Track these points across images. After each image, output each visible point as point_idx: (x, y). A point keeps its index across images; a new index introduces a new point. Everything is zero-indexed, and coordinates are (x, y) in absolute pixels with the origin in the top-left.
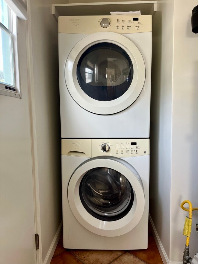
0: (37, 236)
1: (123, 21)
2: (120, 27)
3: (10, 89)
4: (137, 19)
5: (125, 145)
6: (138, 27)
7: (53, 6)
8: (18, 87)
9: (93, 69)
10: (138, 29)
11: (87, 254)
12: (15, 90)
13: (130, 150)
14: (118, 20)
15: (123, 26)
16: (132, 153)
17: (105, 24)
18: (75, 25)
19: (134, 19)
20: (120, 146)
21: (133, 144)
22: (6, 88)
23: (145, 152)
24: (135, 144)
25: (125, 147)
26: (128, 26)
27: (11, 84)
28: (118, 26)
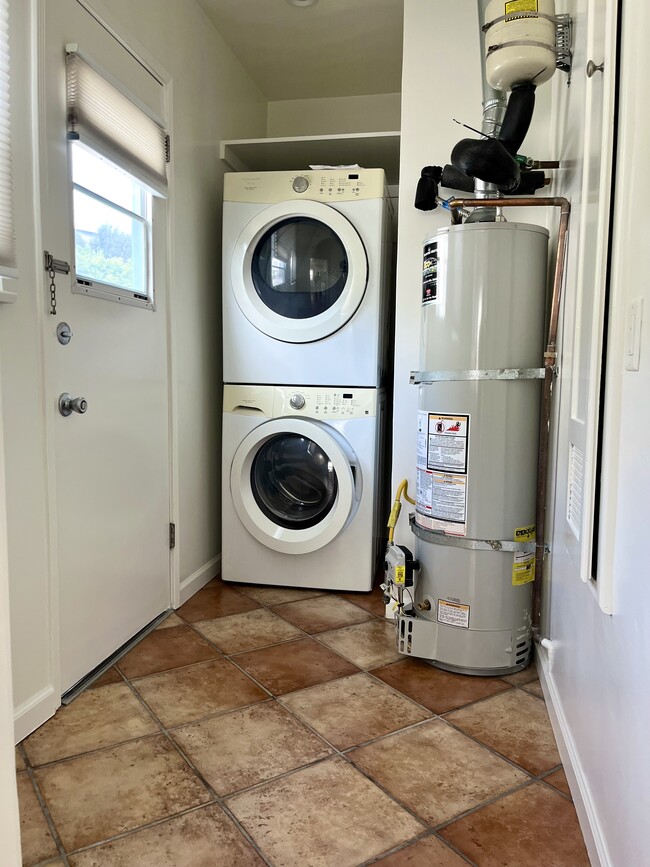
0: (172, 526)
1: (332, 181)
2: (326, 191)
3: (140, 297)
4: (356, 177)
5: (332, 397)
6: (357, 189)
7: (223, 144)
8: (151, 295)
10: (357, 194)
12: (146, 299)
13: (340, 407)
14: (323, 180)
15: (330, 190)
16: (343, 413)
17: (300, 185)
18: (251, 189)
19: (351, 177)
20: (322, 400)
21: (346, 396)
22: (136, 296)
23: (366, 412)
24: (350, 396)
25: (332, 402)
26: (339, 190)
27: (142, 290)
28: (321, 190)
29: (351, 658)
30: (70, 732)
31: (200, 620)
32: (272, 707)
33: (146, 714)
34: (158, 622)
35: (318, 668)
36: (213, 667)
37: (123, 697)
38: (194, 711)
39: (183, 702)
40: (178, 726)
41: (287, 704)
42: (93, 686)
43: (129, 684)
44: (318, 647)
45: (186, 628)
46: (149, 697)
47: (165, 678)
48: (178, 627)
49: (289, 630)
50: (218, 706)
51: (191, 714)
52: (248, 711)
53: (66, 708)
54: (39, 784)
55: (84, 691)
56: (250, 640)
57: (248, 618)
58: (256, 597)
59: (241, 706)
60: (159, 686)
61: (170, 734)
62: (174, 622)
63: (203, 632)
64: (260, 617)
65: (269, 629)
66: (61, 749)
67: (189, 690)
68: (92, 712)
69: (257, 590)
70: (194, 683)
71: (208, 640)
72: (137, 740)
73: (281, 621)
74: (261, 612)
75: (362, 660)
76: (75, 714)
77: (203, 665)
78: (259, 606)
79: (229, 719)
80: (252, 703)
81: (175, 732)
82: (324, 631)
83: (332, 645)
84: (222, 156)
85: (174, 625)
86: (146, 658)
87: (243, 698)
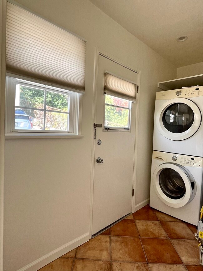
0: (133, 190)
1: (190, 91)
4: (198, 89)
5: (187, 159)
6: (199, 93)
7: (159, 83)
8: (130, 128)
9: (175, 115)
10: (198, 95)
11: (160, 214)
12: (128, 129)
13: (189, 162)
14: (186, 91)
15: (189, 94)
16: (190, 164)
17: (178, 93)
18: (164, 96)
19: (196, 89)
20: (183, 159)
22: (125, 129)
23: (199, 165)
24: (193, 159)
25: (187, 160)
26: (192, 94)
27: (127, 127)
28: (186, 94)
29: (181, 255)
30: (89, 249)
31: (138, 219)
32: (145, 267)
33: (109, 251)
34: (127, 216)
35: (167, 255)
36: (134, 240)
37: (107, 241)
38: (122, 256)
39: (121, 251)
40: (115, 261)
41: (150, 268)
42: (102, 234)
43: (110, 237)
44: (171, 245)
45: (133, 221)
46: (113, 244)
47: (120, 239)
48: (131, 220)
49: (163, 234)
50: (129, 258)
51: (120, 258)
52: (137, 265)
53: (93, 239)
54: (74, 265)
55: (99, 235)
56: (149, 233)
57: (152, 223)
58: (158, 216)
59: (136, 261)
60: (117, 241)
61: (112, 263)
62: (130, 218)
63: (137, 224)
64: (156, 224)
65: (157, 231)
66: (85, 254)
67: (124, 247)
68: (97, 244)
69: (159, 213)
70: (126, 245)
71: (137, 228)
72: (102, 261)
73: (162, 228)
74: (157, 222)
75: (184, 259)
76: (93, 242)
77: (132, 238)
78: (157, 219)
79: (130, 265)
80: (140, 262)
81: (113, 263)
82: (175, 238)
83: (176, 246)
84: (158, 87)
85: (130, 219)
86: (118, 229)
87: (138, 258)
